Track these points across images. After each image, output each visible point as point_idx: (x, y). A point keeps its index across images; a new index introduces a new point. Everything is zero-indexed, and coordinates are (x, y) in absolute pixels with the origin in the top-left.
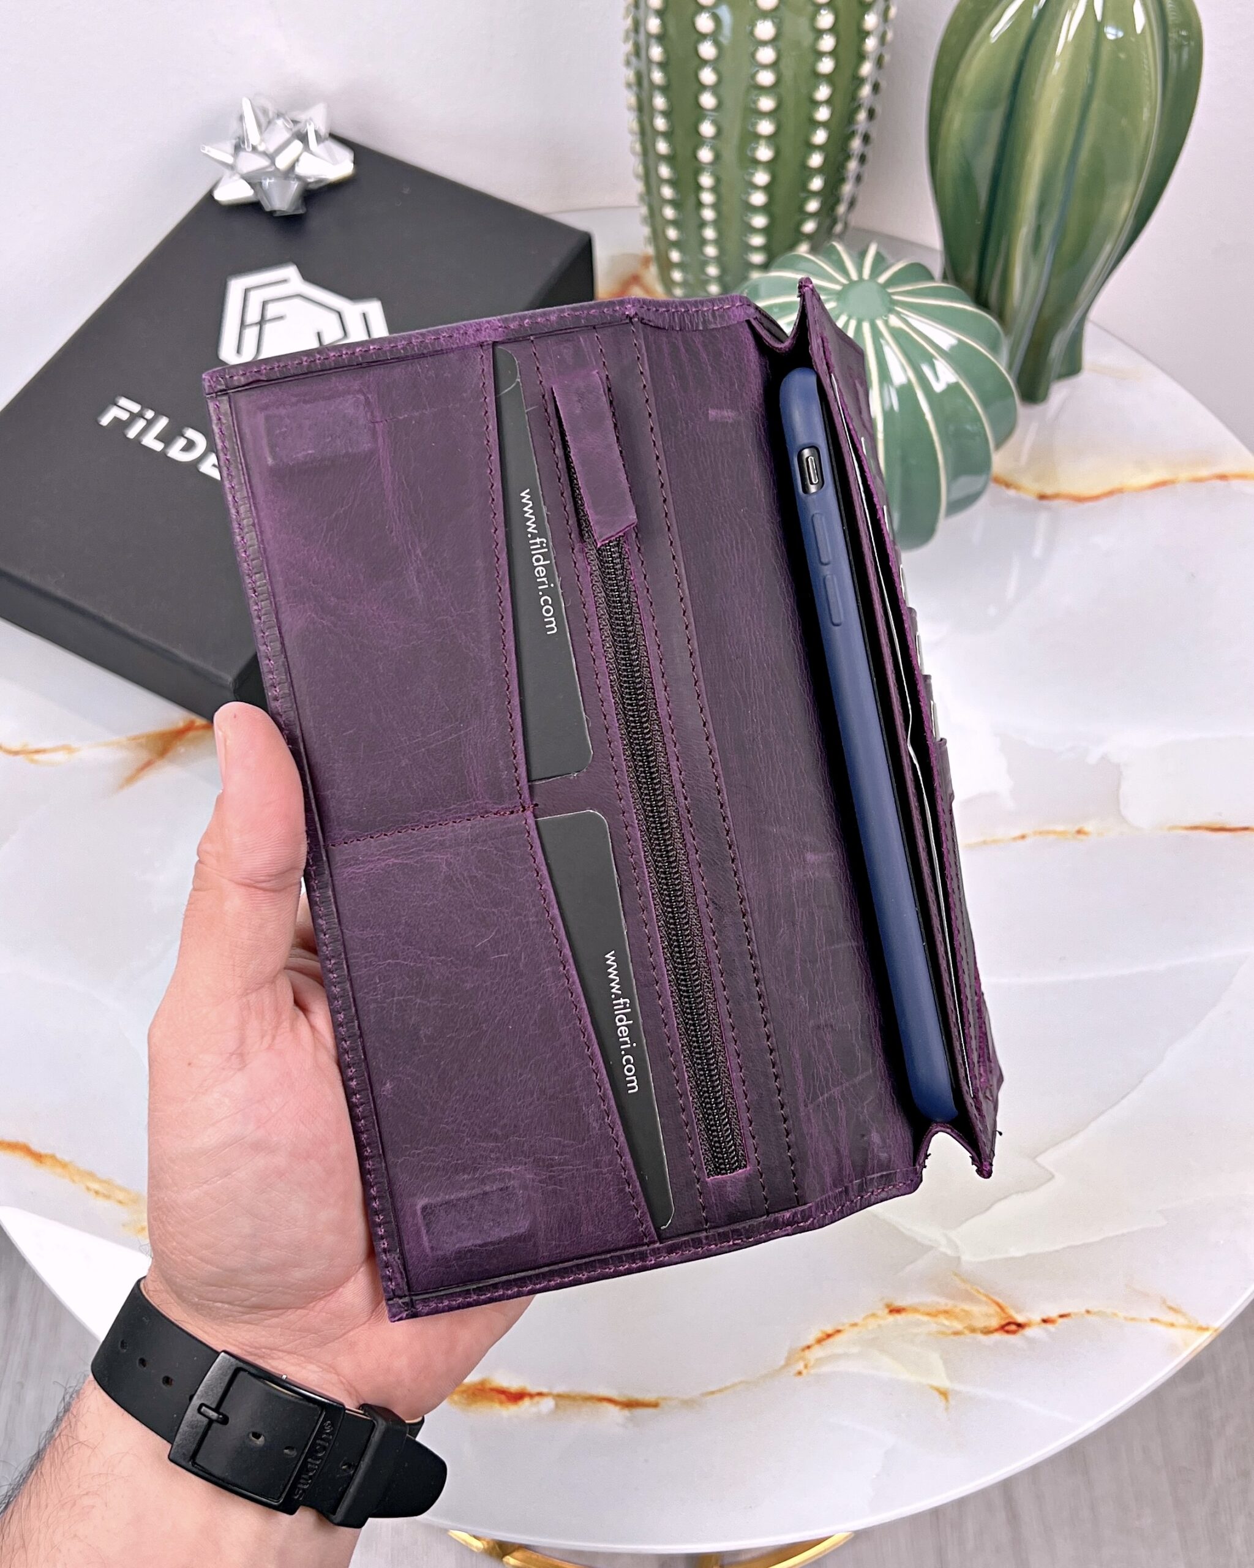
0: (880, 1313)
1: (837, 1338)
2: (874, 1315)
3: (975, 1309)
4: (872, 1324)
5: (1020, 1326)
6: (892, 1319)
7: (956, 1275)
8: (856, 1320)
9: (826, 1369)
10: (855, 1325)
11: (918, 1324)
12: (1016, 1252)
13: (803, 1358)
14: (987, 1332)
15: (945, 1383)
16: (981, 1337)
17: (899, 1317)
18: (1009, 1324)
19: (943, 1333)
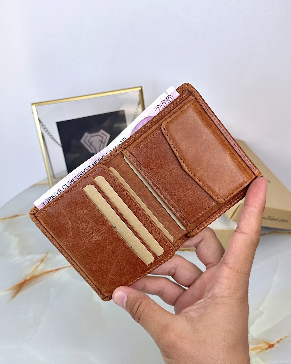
5: (273, 345)
7: (254, 339)
16: (266, 351)
18: (270, 345)
19: (257, 353)
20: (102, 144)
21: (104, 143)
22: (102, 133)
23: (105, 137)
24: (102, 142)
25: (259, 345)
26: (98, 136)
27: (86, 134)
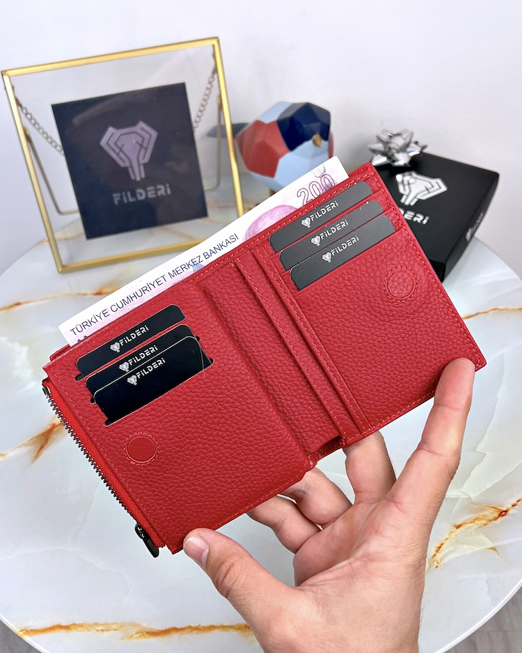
0: (453, 530)
1: (443, 547)
2: (451, 532)
3: (486, 513)
4: (453, 535)
5: (506, 511)
6: (459, 530)
7: (472, 504)
8: (447, 536)
9: (446, 560)
10: (447, 539)
11: (469, 528)
12: (488, 486)
13: (434, 561)
14: (495, 519)
15: (492, 545)
16: (494, 522)
17: (461, 528)
18: (501, 512)
19: (481, 527)
20: (143, 151)
21: (146, 149)
22: (142, 129)
23: (146, 136)
24: (141, 146)
25: (483, 514)
26: (134, 135)
27: (110, 130)
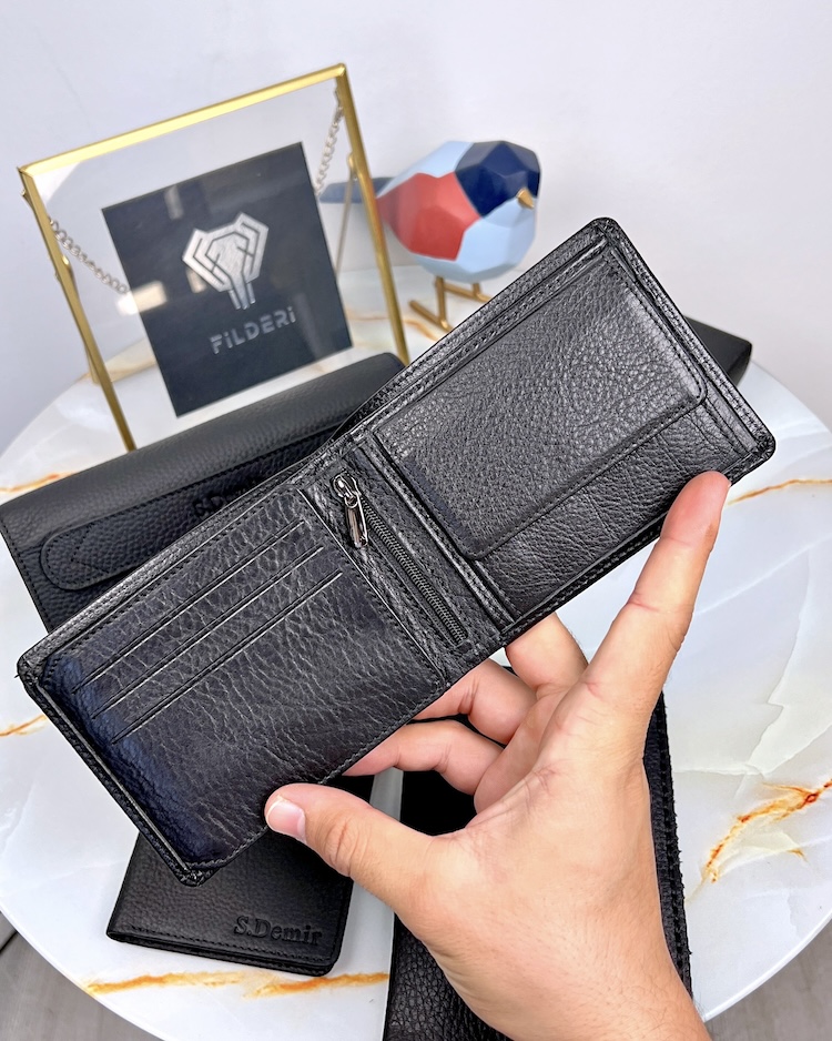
0: (737, 825)
1: (723, 851)
2: (735, 827)
3: (786, 797)
4: (737, 832)
5: (815, 795)
6: (745, 825)
7: (765, 784)
8: (729, 834)
9: (727, 870)
10: (728, 838)
11: (762, 820)
12: (791, 757)
13: (711, 871)
14: (800, 807)
15: (795, 846)
16: (799, 811)
17: (748, 822)
18: (809, 797)
19: (778, 819)
20: (249, 259)
22: (244, 225)
23: (253, 236)
24: (246, 252)
25: (781, 799)
27: (197, 234)
